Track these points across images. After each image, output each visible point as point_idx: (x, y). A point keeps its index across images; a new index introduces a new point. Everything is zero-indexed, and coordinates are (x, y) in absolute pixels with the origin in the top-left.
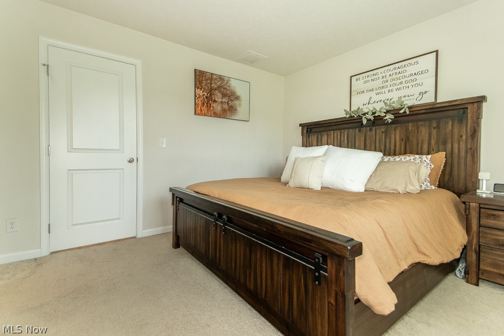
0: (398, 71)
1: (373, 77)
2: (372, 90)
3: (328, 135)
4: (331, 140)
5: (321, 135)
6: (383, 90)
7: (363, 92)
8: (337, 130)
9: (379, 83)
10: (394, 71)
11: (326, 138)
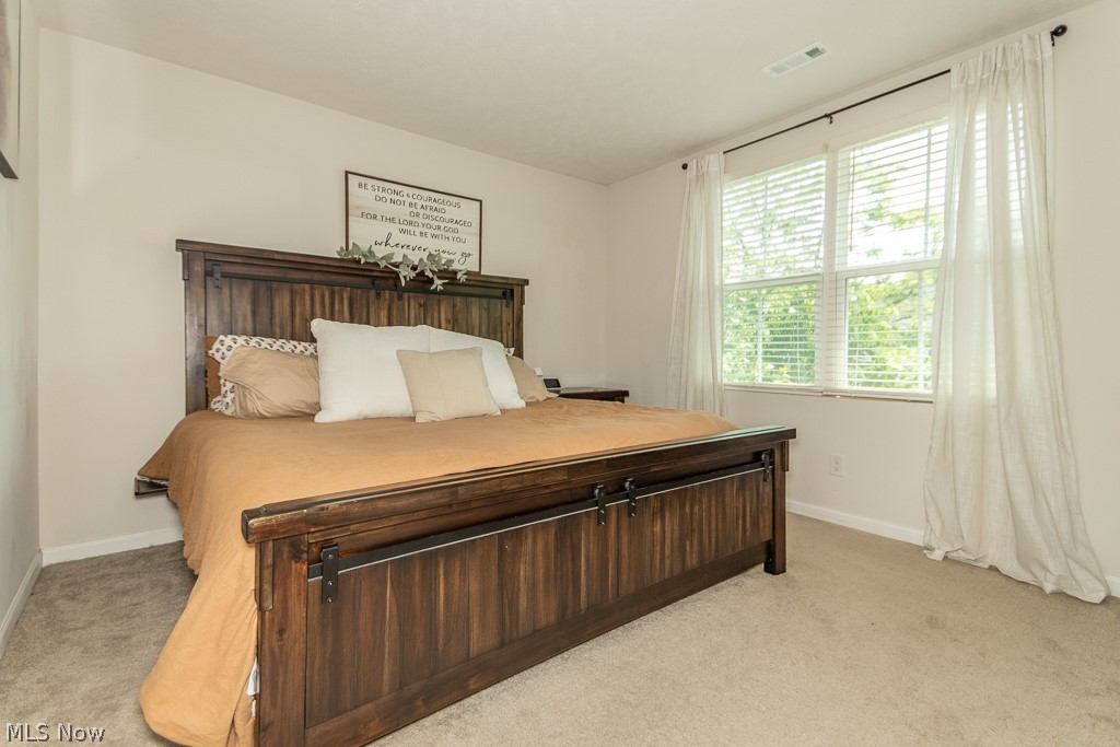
0: (434, 205)
1: (395, 197)
2: (392, 220)
3: (293, 293)
4: (303, 305)
5: (270, 289)
6: (412, 228)
7: (375, 217)
8: (320, 283)
9: (403, 212)
10: (430, 204)
11: (287, 300)
